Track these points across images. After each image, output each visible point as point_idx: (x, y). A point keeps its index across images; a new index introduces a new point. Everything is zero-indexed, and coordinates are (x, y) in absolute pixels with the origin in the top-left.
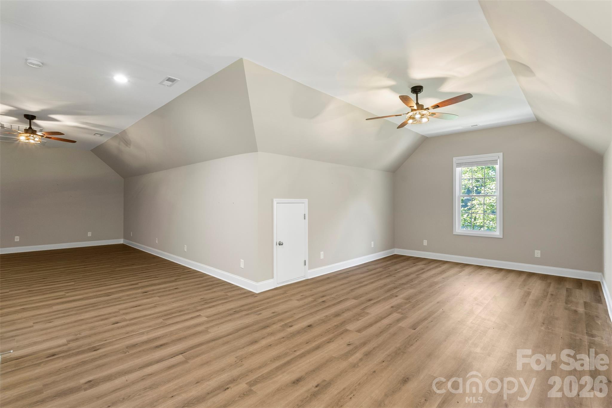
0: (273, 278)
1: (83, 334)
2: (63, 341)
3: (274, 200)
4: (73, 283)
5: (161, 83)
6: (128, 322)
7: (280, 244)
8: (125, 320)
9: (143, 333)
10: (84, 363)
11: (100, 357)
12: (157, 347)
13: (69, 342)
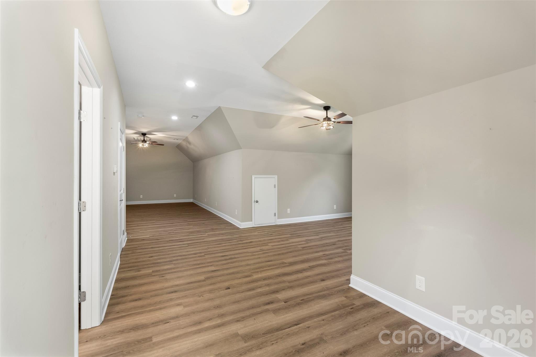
0: (252, 221)
1: (156, 235)
2: (149, 236)
3: (253, 176)
4: (160, 218)
5: (192, 118)
6: (174, 233)
7: (257, 202)
8: (174, 232)
9: (178, 237)
10: (153, 243)
11: (159, 242)
12: (180, 241)
13: (150, 237)
